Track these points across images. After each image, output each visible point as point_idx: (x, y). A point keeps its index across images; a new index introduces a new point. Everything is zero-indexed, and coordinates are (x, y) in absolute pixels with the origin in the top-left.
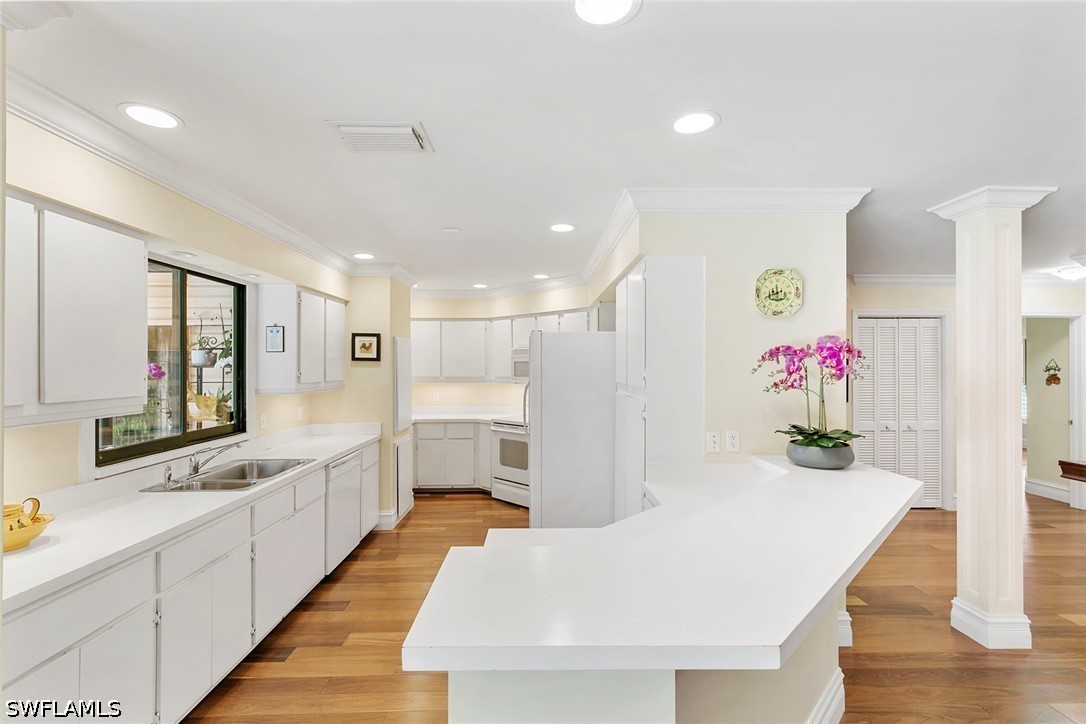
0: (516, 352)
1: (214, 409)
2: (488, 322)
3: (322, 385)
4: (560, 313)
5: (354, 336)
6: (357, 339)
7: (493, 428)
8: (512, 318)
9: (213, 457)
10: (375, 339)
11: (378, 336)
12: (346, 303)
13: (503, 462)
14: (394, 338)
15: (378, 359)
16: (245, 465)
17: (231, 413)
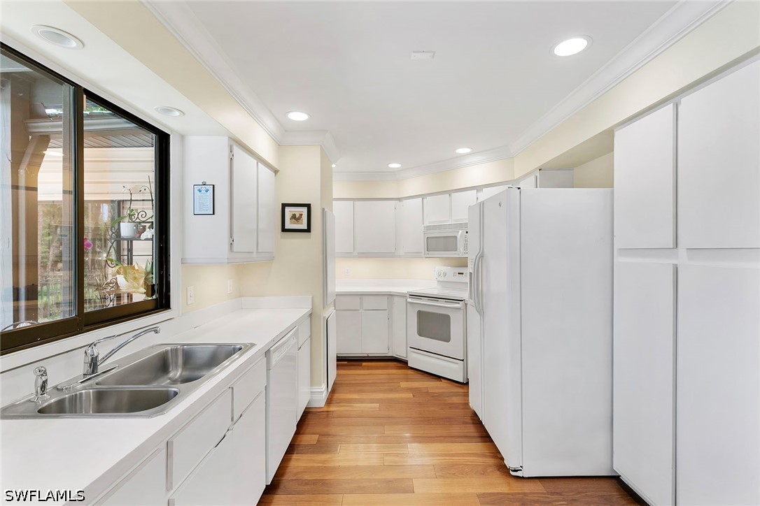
0: (428, 228)
1: (142, 281)
2: (397, 202)
3: (255, 253)
4: (478, 188)
5: (284, 206)
6: (287, 209)
7: (409, 300)
8: (423, 196)
9: (127, 343)
10: (305, 210)
11: (308, 206)
12: (276, 172)
13: (421, 333)
14: (323, 209)
15: (308, 230)
16: (167, 352)
17: (153, 286)
